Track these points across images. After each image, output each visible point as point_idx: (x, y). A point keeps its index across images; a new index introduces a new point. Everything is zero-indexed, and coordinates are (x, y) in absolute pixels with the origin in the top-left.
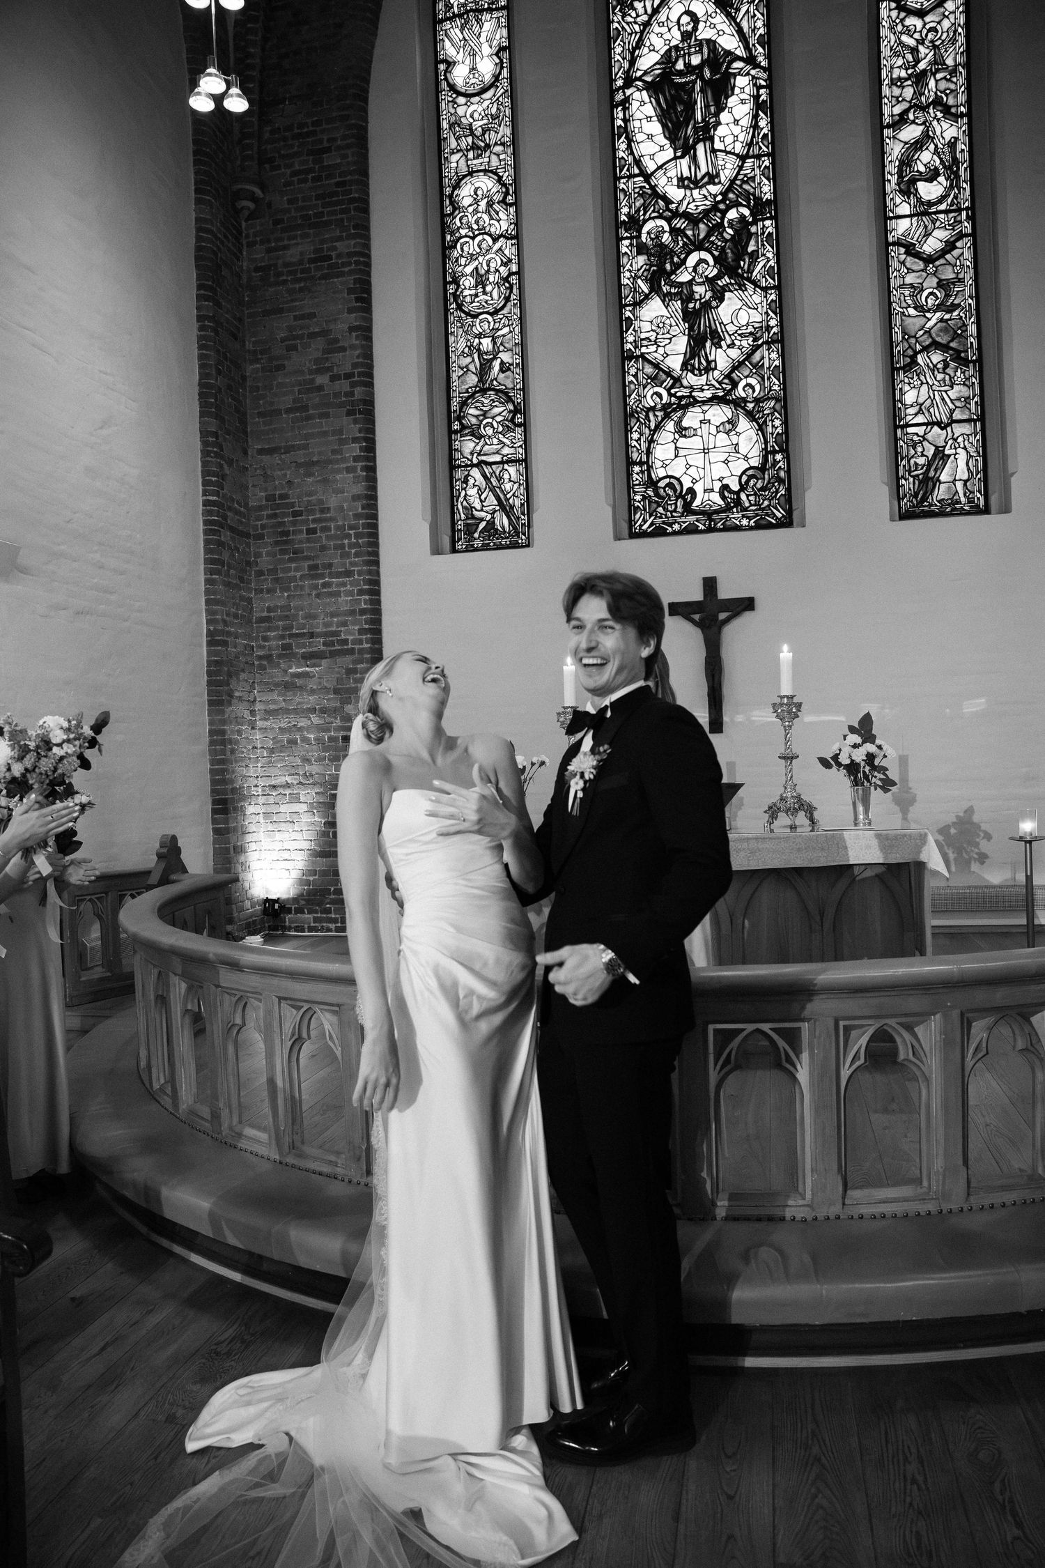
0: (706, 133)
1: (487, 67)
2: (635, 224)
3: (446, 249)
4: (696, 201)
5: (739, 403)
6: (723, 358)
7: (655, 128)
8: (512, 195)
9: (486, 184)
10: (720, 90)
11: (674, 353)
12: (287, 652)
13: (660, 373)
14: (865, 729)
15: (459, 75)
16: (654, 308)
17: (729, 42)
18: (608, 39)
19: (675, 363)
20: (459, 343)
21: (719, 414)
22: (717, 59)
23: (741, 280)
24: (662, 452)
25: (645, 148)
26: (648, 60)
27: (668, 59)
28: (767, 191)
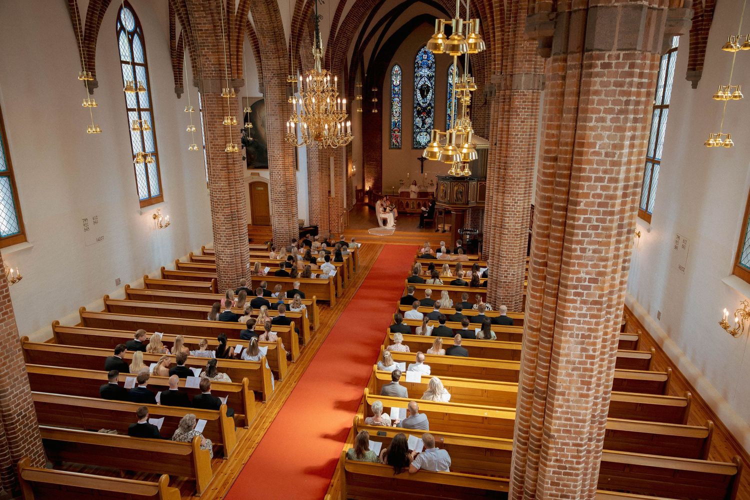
0: (426, 97)
1: (398, 83)
2: (416, 107)
3: (392, 107)
4: (424, 105)
5: (427, 132)
6: (426, 126)
7: (420, 95)
8: (401, 101)
9: (397, 99)
10: (428, 92)
11: (420, 125)
12: (370, 161)
13: (418, 127)
14: (432, 181)
15: (395, 83)
16: (418, 119)
17: (430, 85)
18: (414, 82)
19: (420, 126)
20: (393, 121)
21: (425, 133)
22: (428, 87)
23: (429, 117)
24: (418, 137)
25: (418, 97)
26: (419, 86)
27: (422, 86)
28: (433, 105)
